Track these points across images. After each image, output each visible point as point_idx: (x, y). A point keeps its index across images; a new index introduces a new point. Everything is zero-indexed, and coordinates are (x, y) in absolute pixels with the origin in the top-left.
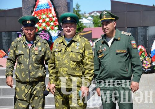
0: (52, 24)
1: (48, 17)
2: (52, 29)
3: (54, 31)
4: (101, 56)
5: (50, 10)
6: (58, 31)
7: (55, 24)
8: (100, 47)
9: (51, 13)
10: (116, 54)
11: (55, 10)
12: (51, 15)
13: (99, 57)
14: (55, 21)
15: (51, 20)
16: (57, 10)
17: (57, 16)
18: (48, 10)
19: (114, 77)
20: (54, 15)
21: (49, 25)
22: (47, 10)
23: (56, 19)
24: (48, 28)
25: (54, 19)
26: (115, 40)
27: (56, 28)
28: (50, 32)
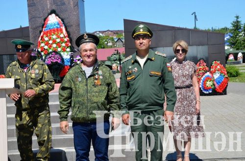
0: (64, 45)
1: (58, 37)
2: (64, 50)
3: (66, 53)
4: (130, 78)
5: (61, 30)
6: (70, 53)
7: (67, 45)
8: (130, 67)
9: (62, 32)
10: (150, 76)
11: (66, 30)
12: (62, 36)
13: (128, 79)
14: (66, 42)
15: (62, 41)
16: (68, 30)
17: (69, 35)
18: (59, 30)
19: (147, 103)
20: (65, 35)
21: (60, 47)
22: (57, 30)
23: (68, 40)
24: (59, 49)
25: (66, 40)
26: (148, 59)
27: (68, 50)
28: (62, 53)
